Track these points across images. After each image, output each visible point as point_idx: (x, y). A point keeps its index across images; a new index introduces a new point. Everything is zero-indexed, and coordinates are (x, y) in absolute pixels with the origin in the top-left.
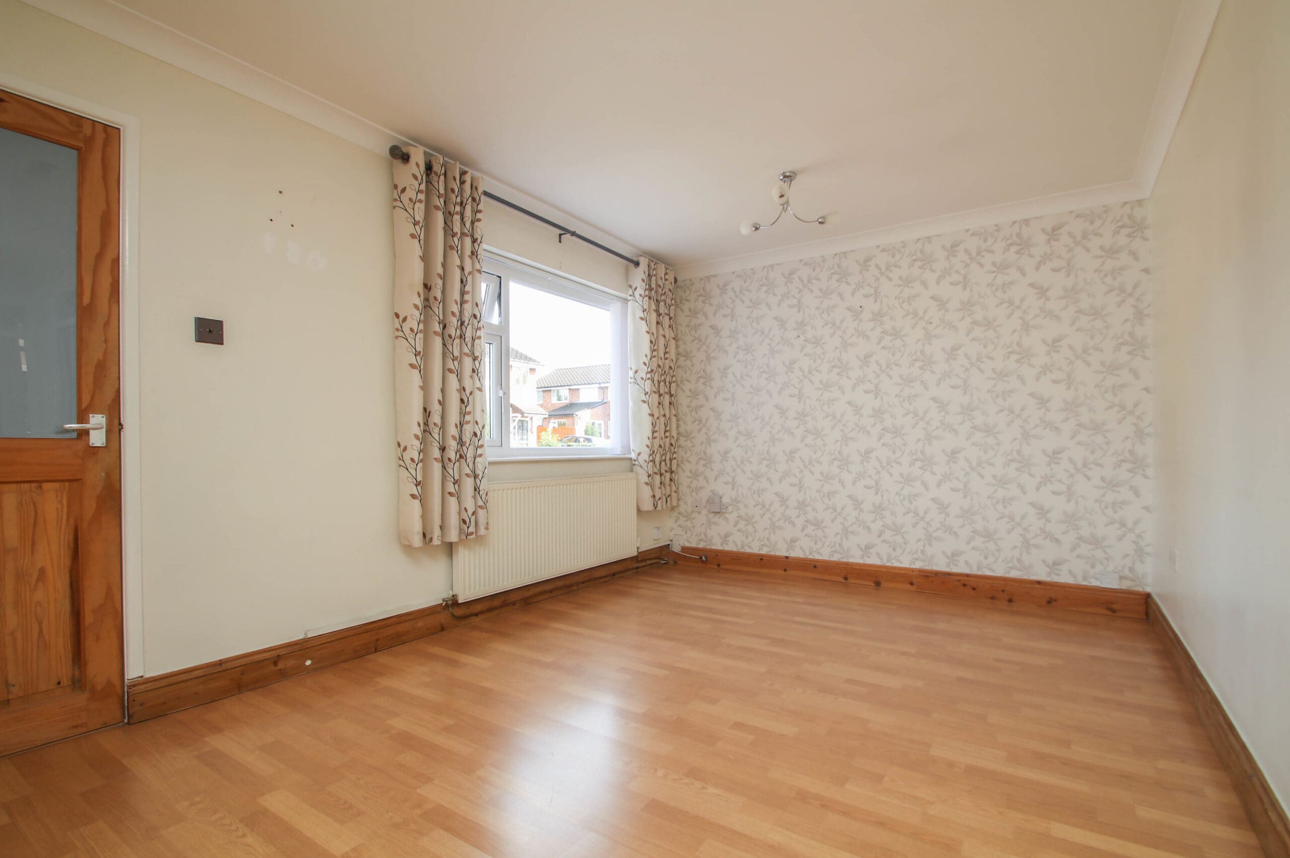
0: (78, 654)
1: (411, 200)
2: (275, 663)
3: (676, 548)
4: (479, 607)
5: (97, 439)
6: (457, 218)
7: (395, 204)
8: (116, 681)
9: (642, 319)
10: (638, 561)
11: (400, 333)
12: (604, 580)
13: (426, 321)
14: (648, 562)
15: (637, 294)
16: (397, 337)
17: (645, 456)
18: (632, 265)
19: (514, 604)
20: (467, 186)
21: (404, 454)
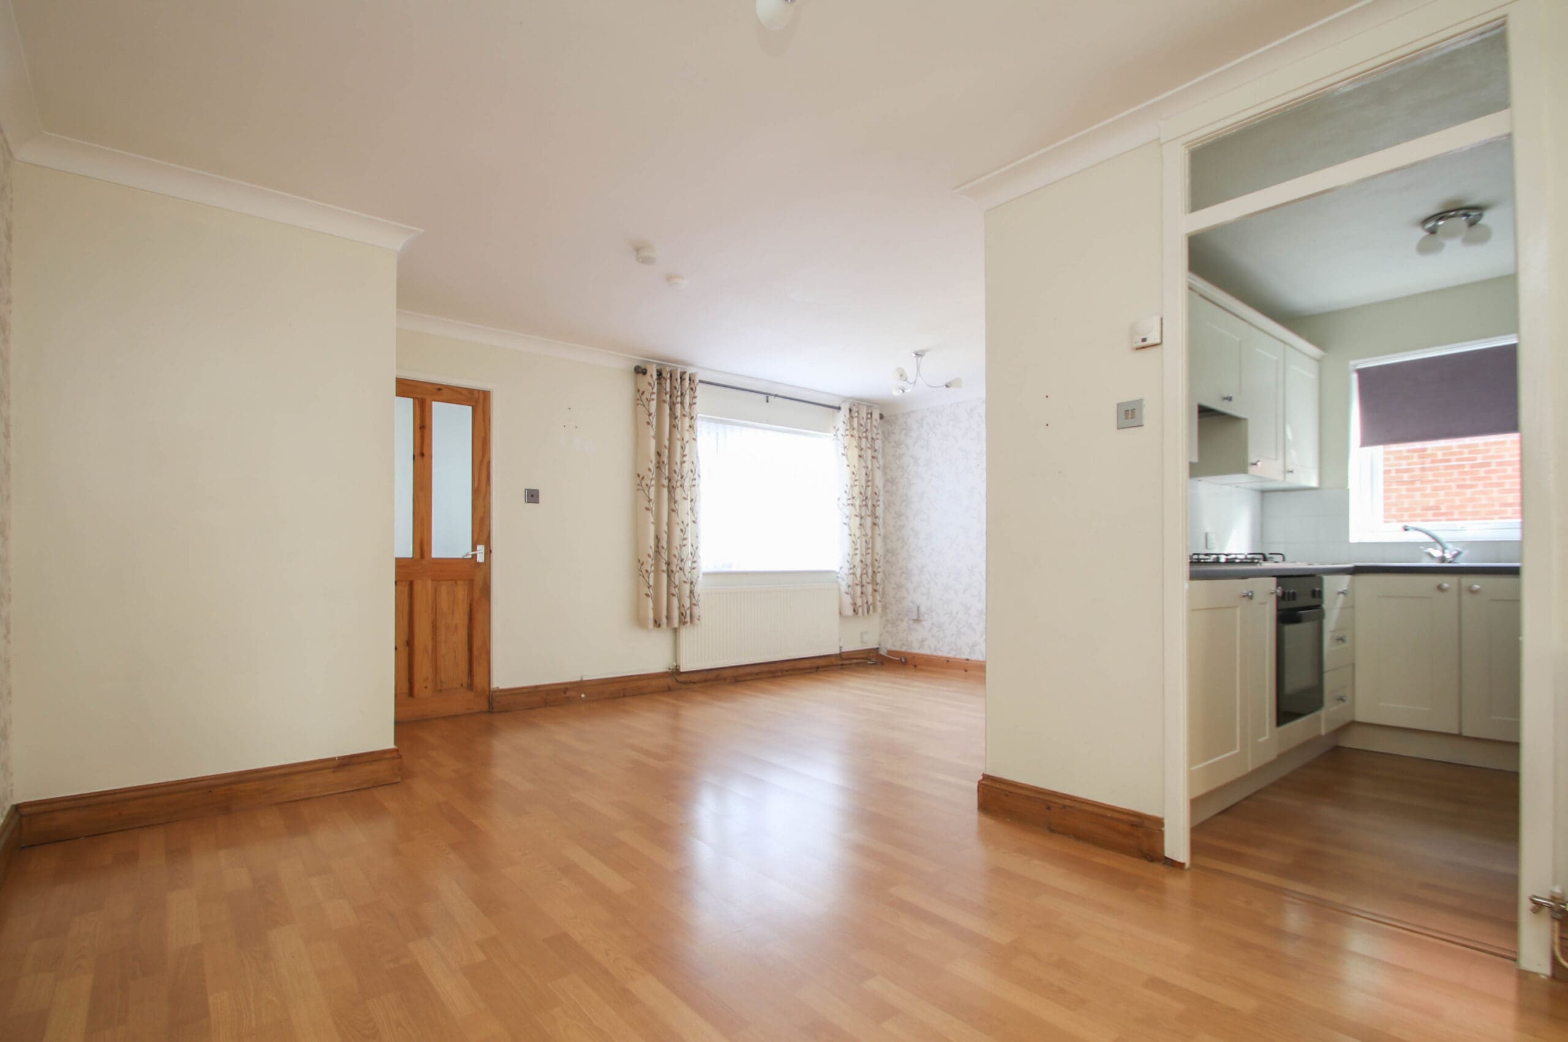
0: (471, 672)
1: (647, 399)
2: (565, 692)
3: (883, 652)
4: (696, 677)
5: (481, 558)
6: (679, 406)
7: (638, 402)
8: (487, 689)
9: (843, 454)
10: (843, 659)
11: (640, 487)
12: (808, 671)
13: (658, 478)
14: (855, 661)
15: (839, 433)
16: (638, 490)
17: (846, 570)
18: (835, 410)
19: (725, 679)
20: (687, 382)
21: (642, 567)
